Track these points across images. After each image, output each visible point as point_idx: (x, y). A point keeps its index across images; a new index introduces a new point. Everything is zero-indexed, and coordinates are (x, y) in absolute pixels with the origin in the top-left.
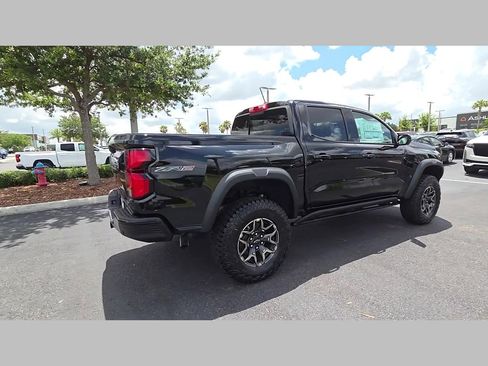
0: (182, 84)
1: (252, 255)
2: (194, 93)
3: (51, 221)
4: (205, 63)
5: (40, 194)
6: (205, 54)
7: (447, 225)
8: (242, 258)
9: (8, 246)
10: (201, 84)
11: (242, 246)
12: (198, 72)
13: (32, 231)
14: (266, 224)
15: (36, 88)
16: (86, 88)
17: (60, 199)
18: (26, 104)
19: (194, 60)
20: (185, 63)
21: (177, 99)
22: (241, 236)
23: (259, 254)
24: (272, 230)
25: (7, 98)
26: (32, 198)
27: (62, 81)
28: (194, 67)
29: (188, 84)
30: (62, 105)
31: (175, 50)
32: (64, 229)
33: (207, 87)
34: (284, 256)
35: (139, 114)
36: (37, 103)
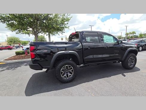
0: (62, 26)
1: (65, 75)
2: (65, 29)
3: (25, 64)
4: (68, 20)
5: (25, 57)
6: (68, 17)
7: (139, 70)
8: (62, 76)
9: (13, 70)
10: (67, 26)
11: (62, 73)
12: (66, 23)
13: (19, 66)
14: (70, 67)
15: (24, 29)
16: (37, 28)
17: (29, 58)
18: (23, 34)
19: (65, 19)
20: (62, 20)
21: (60, 30)
22: (61, 70)
23: (67, 75)
24: (71, 68)
25: (19, 32)
26: (23, 58)
27: (31, 27)
28: (65, 21)
29: (64, 26)
30: (32, 33)
31: (60, 17)
32: (27, 66)
33: (69, 27)
34: (76, 76)
35: (51, 35)
36: (26, 33)
